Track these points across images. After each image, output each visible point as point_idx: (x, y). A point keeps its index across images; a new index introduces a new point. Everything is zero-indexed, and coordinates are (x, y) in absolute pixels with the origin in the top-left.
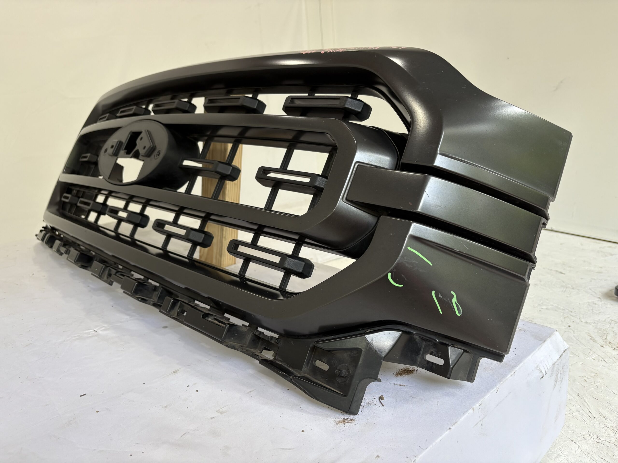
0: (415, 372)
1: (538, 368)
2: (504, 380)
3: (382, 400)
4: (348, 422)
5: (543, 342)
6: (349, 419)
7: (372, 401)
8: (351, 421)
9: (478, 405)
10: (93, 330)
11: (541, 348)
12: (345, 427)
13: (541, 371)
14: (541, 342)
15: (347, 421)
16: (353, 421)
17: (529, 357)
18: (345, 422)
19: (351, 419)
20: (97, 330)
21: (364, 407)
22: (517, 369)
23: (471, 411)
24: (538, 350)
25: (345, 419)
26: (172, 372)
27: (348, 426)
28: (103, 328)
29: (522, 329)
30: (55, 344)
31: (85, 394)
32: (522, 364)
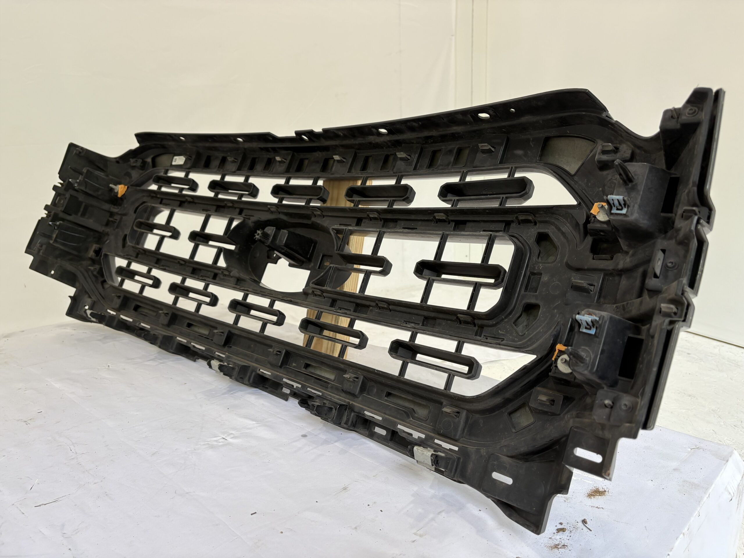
0: (607, 493)
1: (726, 489)
2: (702, 503)
3: (586, 523)
4: (561, 548)
5: (726, 462)
6: (560, 544)
7: (576, 525)
8: (563, 547)
9: (686, 529)
10: (221, 438)
11: (725, 468)
12: (561, 553)
13: (730, 493)
14: (725, 462)
15: (559, 547)
16: (566, 547)
17: (718, 479)
18: (557, 547)
19: (563, 544)
20: (225, 437)
21: (571, 532)
22: (710, 490)
23: (682, 536)
24: (724, 470)
25: (556, 545)
26: (341, 489)
27: (563, 552)
28: (232, 436)
29: (700, 448)
30: (186, 453)
31: (255, 513)
32: (713, 486)
